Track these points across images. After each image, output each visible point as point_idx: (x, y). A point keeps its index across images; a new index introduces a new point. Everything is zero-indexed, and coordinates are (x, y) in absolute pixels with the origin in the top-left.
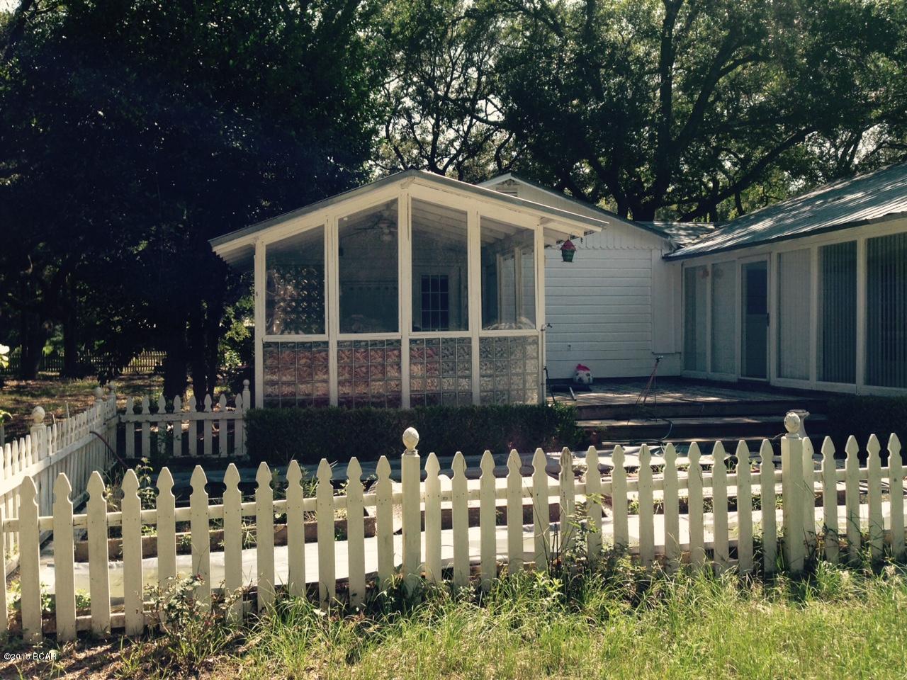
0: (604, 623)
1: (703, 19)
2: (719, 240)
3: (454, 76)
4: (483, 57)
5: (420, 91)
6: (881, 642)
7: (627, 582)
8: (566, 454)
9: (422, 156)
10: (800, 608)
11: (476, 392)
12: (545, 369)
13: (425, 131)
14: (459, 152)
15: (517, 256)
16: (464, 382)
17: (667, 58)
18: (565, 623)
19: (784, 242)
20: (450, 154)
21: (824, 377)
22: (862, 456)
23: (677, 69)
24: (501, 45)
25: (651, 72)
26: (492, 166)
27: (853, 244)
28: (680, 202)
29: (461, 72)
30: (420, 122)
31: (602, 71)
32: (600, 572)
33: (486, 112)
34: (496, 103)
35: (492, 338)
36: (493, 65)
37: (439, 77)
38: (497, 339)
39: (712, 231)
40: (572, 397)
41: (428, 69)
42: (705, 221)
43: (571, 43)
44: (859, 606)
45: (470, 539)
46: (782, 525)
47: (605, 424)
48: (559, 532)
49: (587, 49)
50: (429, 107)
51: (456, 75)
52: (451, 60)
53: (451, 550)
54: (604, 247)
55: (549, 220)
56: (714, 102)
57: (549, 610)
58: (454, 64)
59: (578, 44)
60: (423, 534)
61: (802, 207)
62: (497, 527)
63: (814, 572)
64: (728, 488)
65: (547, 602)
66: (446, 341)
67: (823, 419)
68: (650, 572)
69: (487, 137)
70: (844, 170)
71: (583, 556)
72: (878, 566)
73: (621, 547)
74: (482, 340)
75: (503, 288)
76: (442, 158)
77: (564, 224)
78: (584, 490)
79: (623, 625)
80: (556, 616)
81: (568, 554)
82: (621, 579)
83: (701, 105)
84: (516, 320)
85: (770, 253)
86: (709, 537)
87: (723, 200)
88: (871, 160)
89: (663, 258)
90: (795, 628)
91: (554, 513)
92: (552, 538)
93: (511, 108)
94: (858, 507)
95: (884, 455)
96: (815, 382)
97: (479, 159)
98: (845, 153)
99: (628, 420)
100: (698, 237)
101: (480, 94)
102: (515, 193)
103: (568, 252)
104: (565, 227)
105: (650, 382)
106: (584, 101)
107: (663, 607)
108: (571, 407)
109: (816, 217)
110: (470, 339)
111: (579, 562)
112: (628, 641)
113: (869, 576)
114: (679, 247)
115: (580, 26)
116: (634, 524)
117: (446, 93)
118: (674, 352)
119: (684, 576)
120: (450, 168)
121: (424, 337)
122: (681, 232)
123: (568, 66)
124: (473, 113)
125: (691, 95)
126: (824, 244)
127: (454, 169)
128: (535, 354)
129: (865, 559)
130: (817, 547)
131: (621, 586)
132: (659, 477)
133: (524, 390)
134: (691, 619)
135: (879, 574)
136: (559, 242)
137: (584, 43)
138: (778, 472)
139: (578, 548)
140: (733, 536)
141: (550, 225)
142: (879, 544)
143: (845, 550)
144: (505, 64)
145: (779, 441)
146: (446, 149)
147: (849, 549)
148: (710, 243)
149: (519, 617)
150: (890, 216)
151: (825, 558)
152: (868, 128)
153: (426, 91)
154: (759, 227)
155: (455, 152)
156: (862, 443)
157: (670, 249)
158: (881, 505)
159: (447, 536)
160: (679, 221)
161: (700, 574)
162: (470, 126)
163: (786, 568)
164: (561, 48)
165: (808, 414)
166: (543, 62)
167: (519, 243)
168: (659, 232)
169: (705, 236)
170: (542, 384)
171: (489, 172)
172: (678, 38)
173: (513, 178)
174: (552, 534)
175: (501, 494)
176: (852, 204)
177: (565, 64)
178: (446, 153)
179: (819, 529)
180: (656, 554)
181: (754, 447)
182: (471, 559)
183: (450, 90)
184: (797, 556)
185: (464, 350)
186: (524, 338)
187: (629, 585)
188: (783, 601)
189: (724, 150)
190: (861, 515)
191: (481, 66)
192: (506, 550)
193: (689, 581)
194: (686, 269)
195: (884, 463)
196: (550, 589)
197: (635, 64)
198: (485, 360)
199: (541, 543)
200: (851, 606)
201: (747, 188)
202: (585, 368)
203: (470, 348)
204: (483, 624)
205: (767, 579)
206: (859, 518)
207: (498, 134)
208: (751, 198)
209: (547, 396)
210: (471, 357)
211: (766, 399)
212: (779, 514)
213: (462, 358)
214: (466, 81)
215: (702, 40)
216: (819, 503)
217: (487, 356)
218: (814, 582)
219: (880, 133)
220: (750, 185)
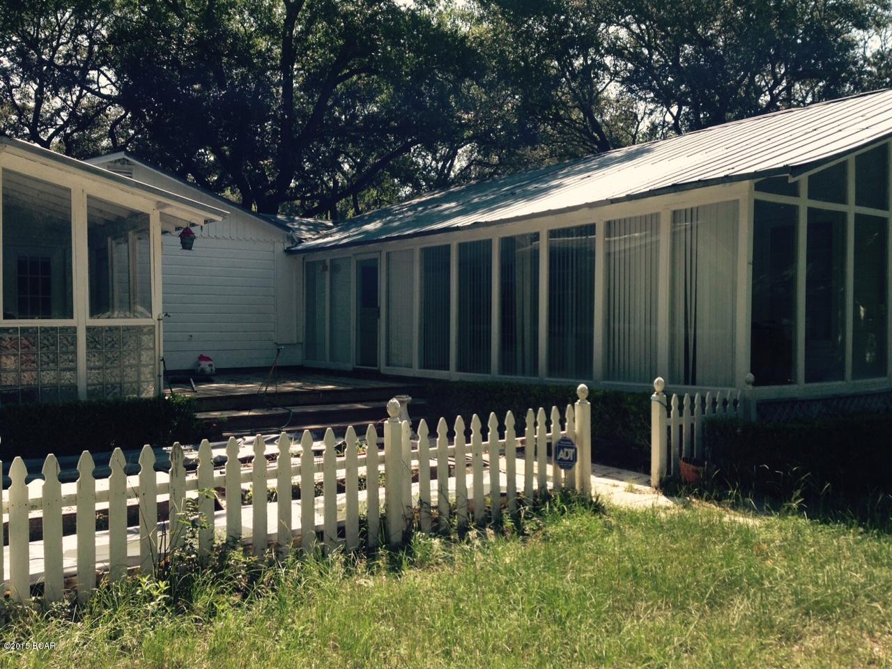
0: (212, 620)
1: (321, 25)
2: (337, 237)
3: (61, 41)
4: (95, 26)
5: (21, 52)
6: (464, 600)
7: (239, 575)
8: (176, 449)
9: (21, 123)
10: (396, 578)
11: (82, 386)
12: (163, 360)
13: (25, 96)
14: (66, 124)
15: (130, 241)
16: (68, 375)
17: (289, 57)
18: (169, 626)
19: (393, 242)
20: (56, 124)
21: (425, 365)
22: (451, 435)
23: (298, 70)
24: (116, 17)
25: (273, 68)
26: (105, 143)
27: (448, 247)
28: (303, 199)
29: (70, 38)
30: (20, 85)
31: (225, 60)
32: (210, 568)
33: (98, 83)
34: (110, 76)
35: (101, 327)
36: (106, 35)
37: (44, 39)
38: (107, 329)
39: (331, 228)
40: (193, 388)
41: (31, 30)
42: (327, 218)
43: (191, 27)
44: (448, 569)
45: (65, 549)
46: (384, 502)
47: (226, 414)
48: (168, 532)
49: (208, 34)
50: (31, 70)
51: (63, 40)
52: (58, 24)
53: (42, 562)
54: (227, 236)
55: (165, 205)
56: (332, 107)
57: (153, 615)
58: (62, 28)
59: (198, 28)
60: (7, 550)
61: (406, 211)
62: (97, 533)
63: (410, 543)
64: (338, 471)
65: (151, 607)
66: (45, 330)
67: (424, 402)
68: (262, 561)
69: (100, 109)
70: (442, 181)
71: (194, 553)
72: (463, 531)
73: (234, 539)
74: (89, 329)
75: (116, 275)
76: (47, 128)
77: (183, 210)
78: (196, 485)
79: (232, 619)
80: (161, 620)
81: (177, 554)
82: (232, 572)
83: (321, 107)
84: (130, 308)
85: (380, 252)
86: (319, 520)
87: (341, 199)
88: (464, 174)
89: (285, 251)
90: (392, 597)
91: (163, 511)
92: (159, 539)
93: (127, 83)
94: (447, 481)
95: (468, 433)
96: (417, 370)
97: (90, 133)
98: (444, 166)
99: (249, 409)
100: (318, 233)
101: (92, 63)
102: (129, 174)
103: (187, 238)
104: (185, 213)
105: (271, 372)
106: (206, 86)
107: (271, 594)
108: (190, 398)
109: (418, 221)
110: (75, 328)
111: (189, 560)
112: (236, 634)
113: (455, 542)
114: (300, 241)
115: (200, 11)
116: (247, 515)
117: (52, 57)
118: (295, 342)
119: (294, 561)
120: (56, 140)
121: (19, 326)
122: (302, 227)
123: (188, 48)
124: (85, 83)
125: (311, 96)
126: (426, 246)
127: (60, 142)
128: (151, 345)
129: (452, 526)
130: (413, 518)
131: (231, 579)
132: (274, 466)
133: (138, 382)
134: (299, 601)
135: (463, 539)
136: (177, 229)
137: (205, 28)
138: (381, 453)
139: (189, 547)
140: (341, 517)
141: (167, 211)
142: (463, 512)
143: (436, 520)
144: (120, 35)
145: (382, 425)
146: (51, 119)
147: (440, 518)
148: (329, 239)
149: (120, 627)
150: (476, 225)
151: (419, 529)
152: (462, 146)
153: (27, 53)
154: (370, 227)
155: (62, 123)
156: (451, 423)
157: (292, 243)
158: (465, 477)
159: (37, 549)
160: (301, 217)
161: (310, 557)
162: (80, 97)
163: (387, 541)
164: (181, 30)
165: (410, 398)
166: (161, 41)
167: (134, 227)
168: (281, 225)
169: (325, 232)
170: (159, 376)
171: (103, 148)
172: (298, 40)
173: (126, 157)
174: (159, 533)
175: (103, 496)
176: (447, 212)
177: (185, 46)
178: (50, 122)
179: (415, 504)
180: (269, 542)
181: (361, 432)
182: (65, 571)
183: (56, 56)
184: (396, 528)
185: (67, 340)
186: (139, 329)
187: (240, 576)
188: (383, 573)
189: (342, 153)
190: (449, 488)
191: (92, 35)
192: (107, 557)
193: (299, 565)
194: (307, 263)
195: (468, 441)
196: (155, 593)
197: (257, 58)
198: (93, 350)
199: (147, 545)
200: (440, 570)
201: (363, 190)
202: (208, 359)
203: (75, 338)
204: (76, 641)
205: (371, 554)
206: (448, 490)
207: (112, 109)
208: (366, 199)
209: (165, 388)
210: (76, 347)
211: (376, 386)
212: (382, 491)
213: (64, 349)
214: (75, 47)
215: (321, 45)
216: (415, 480)
217: (95, 347)
218: (410, 553)
219: (471, 151)
220: (365, 188)
